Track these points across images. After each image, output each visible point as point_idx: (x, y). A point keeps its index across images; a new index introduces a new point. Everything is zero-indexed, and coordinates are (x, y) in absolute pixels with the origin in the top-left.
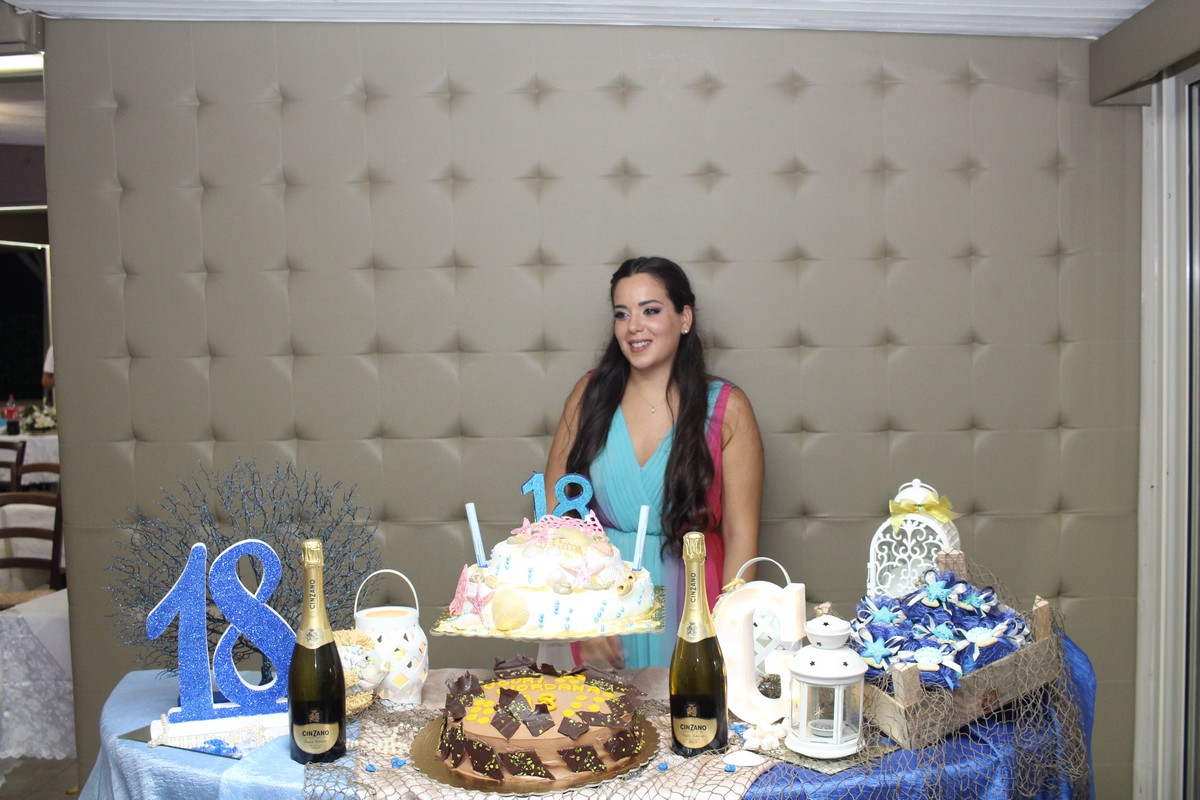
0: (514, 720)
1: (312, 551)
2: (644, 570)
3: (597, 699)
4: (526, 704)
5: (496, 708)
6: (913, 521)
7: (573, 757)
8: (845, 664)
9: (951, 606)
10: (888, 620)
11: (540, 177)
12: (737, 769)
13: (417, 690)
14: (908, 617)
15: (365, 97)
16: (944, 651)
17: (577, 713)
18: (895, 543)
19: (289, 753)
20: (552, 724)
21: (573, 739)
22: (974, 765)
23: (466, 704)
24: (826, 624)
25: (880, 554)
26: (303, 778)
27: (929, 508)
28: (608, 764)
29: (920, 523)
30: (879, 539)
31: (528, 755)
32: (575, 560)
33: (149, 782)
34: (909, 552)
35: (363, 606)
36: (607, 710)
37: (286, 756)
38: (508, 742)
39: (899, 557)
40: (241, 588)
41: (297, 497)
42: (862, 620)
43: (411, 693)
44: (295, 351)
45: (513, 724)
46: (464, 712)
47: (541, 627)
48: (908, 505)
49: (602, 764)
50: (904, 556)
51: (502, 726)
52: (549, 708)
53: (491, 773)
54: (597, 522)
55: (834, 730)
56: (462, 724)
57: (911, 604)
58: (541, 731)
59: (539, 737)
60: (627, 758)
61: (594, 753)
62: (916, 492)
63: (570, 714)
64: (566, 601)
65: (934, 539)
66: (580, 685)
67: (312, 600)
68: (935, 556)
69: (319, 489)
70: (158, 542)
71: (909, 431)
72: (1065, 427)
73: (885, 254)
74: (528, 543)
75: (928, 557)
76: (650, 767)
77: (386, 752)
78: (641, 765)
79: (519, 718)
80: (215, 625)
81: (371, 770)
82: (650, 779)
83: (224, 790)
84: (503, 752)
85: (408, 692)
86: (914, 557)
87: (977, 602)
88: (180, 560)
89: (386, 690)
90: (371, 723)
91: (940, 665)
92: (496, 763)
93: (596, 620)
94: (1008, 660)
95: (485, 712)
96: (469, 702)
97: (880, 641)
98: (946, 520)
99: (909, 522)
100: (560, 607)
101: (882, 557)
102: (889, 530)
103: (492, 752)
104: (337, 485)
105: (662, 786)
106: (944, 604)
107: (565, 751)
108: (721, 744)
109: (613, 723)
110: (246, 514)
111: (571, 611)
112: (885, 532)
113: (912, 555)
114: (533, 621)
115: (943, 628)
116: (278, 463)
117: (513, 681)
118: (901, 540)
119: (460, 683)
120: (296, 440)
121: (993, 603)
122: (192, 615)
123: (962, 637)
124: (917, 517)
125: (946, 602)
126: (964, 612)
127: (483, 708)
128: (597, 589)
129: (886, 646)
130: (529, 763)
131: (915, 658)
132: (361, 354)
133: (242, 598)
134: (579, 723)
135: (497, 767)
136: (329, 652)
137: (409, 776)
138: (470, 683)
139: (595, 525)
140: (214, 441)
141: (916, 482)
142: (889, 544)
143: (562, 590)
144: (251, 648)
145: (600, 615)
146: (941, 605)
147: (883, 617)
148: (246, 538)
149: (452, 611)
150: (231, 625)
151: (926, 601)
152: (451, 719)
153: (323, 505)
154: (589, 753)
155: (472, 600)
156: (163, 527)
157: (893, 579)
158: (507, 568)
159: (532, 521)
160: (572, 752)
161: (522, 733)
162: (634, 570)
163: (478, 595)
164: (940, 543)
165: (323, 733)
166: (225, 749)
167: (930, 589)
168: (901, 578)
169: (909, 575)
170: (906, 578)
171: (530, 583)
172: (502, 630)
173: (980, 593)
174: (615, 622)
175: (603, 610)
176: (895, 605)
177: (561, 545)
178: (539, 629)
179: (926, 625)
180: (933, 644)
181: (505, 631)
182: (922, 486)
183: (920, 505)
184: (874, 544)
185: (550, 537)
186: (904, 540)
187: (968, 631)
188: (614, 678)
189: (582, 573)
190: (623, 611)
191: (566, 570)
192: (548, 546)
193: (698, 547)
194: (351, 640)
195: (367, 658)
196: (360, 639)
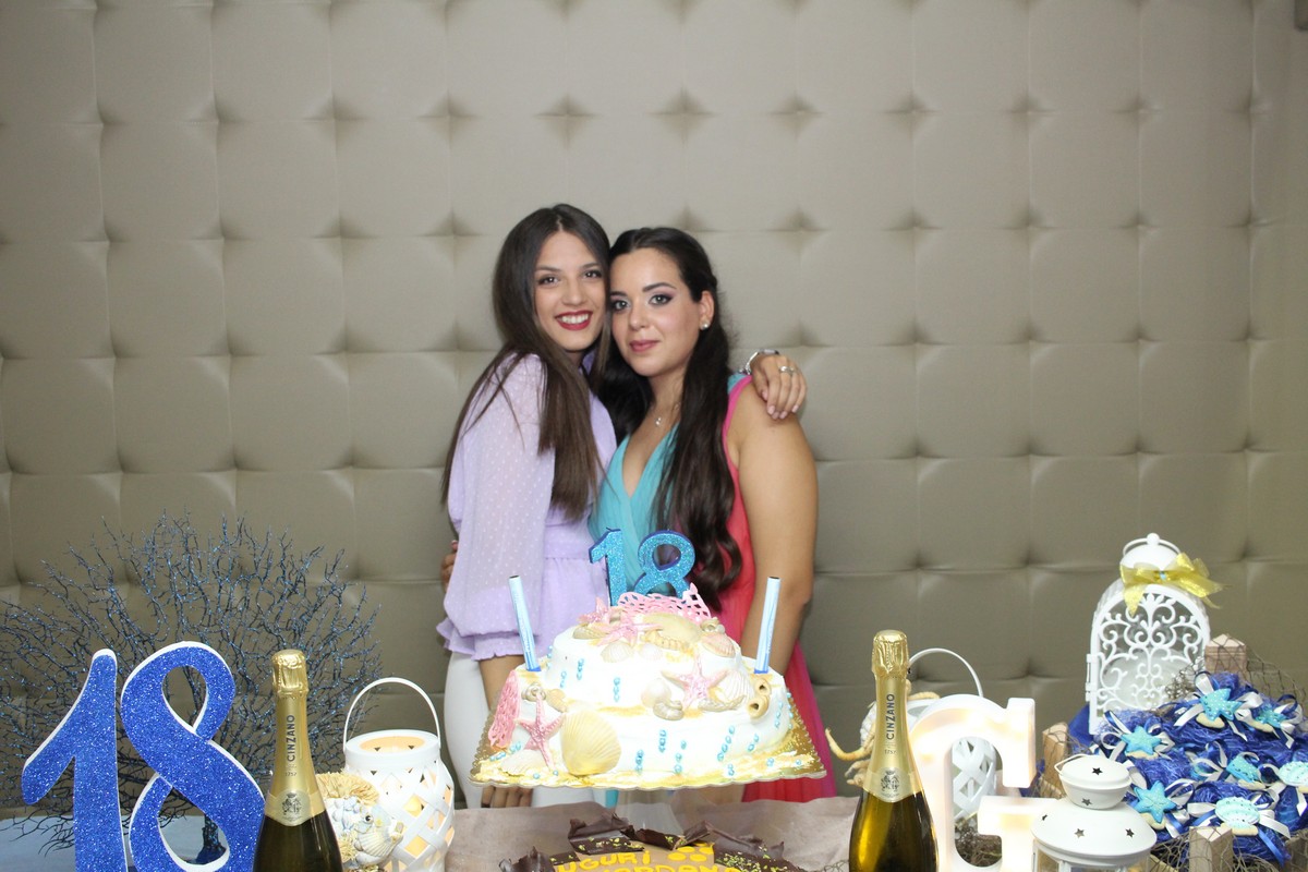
1: (290, 671)
2: (772, 671)
6: (1156, 596)
8: (1130, 833)
9: (1242, 726)
10: (1149, 748)
11: (568, 115)
13: (439, 857)
14: (1178, 743)
16: (1258, 803)
18: (1129, 626)
24: (1097, 771)
25: (1106, 642)
27: (1175, 576)
29: (1166, 598)
30: (1105, 620)
32: (682, 666)
34: (1150, 639)
35: (356, 731)
39: (1133, 646)
40: (172, 718)
41: (253, 571)
42: (1109, 747)
44: (233, 350)
47: (638, 770)
48: (1146, 572)
50: (1142, 645)
54: (700, 601)
57: (1180, 722)
62: (1151, 553)
64: (676, 730)
65: (1187, 620)
66: (708, 864)
67: (291, 747)
68: (1188, 645)
69: (288, 558)
70: (39, 645)
71: (1053, 455)
72: (1254, 450)
73: (1027, 222)
74: (609, 638)
75: (1179, 647)
80: (132, 771)
85: (428, 861)
86: (1157, 646)
87: (1275, 719)
88: (73, 671)
89: (396, 865)
91: (1257, 825)
93: (720, 758)
97: (1158, 787)
98: (1202, 593)
99: (1151, 597)
100: (668, 739)
101: (1110, 647)
102: (1120, 608)
104: (315, 553)
106: (1232, 724)
110: (176, 598)
111: (684, 746)
112: (1112, 612)
113: (1153, 643)
114: (627, 760)
115: (1239, 762)
116: (224, 521)
117: (603, 858)
118: (1139, 622)
119: (523, 868)
120: (234, 472)
121: (1295, 721)
122: (95, 763)
123: (1275, 778)
124: (1162, 590)
125: (1235, 721)
126: (1260, 734)
128: (720, 710)
129: (1167, 794)
131: (1219, 813)
132: (323, 353)
133: (173, 732)
136: (319, 826)
138: (539, 866)
139: (698, 606)
140: (120, 473)
141: (1153, 538)
142: (1121, 629)
143: (670, 713)
144: (187, 801)
145: (726, 750)
146: (1227, 724)
147: (1143, 743)
148: (177, 640)
149: (493, 741)
150: (157, 776)
151: (1202, 719)
153: (293, 581)
155: (529, 728)
156: (49, 625)
157: (1124, 678)
158: (579, 677)
162: (756, 672)
163: (538, 722)
164: (1195, 627)
167: (1206, 700)
168: (1137, 677)
169: (1149, 672)
170: (1145, 676)
171: (616, 700)
172: (578, 777)
173: (1275, 706)
174: (746, 757)
175: (730, 742)
176: (1152, 724)
177: (660, 641)
178: (636, 774)
179: (1215, 758)
180: (1239, 792)
181: (584, 776)
182: (1161, 544)
183: (1163, 572)
184: (1097, 629)
185: (640, 628)
186: (1143, 623)
187: (1279, 767)
188: (756, 848)
189: (696, 684)
190: (757, 741)
191: (672, 680)
192: (639, 643)
193: (899, 656)
194: (341, 790)
195: (367, 819)
196: (355, 787)
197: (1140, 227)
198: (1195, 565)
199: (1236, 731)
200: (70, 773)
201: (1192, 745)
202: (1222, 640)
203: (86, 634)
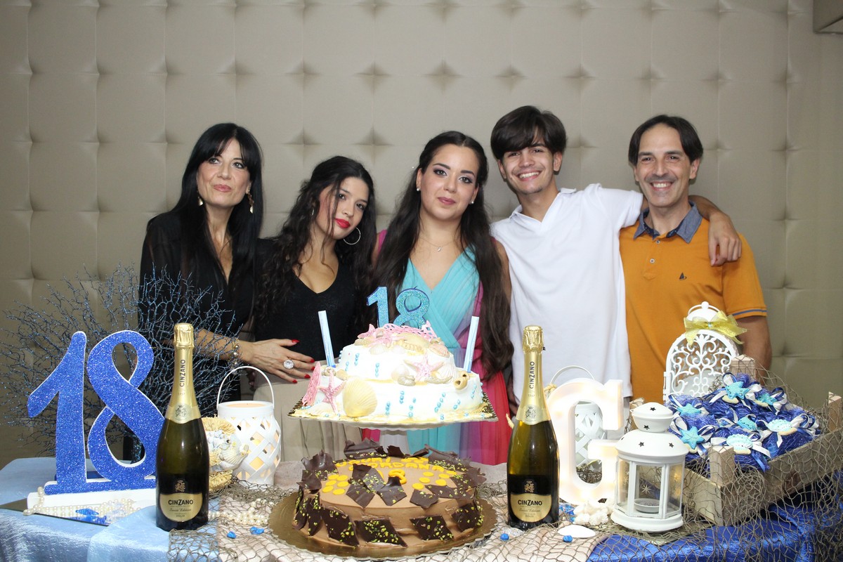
0: (368, 491)
1: (184, 333)
3: (443, 476)
4: (379, 477)
5: (350, 482)
6: (705, 336)
7: (424, 525)
8: (671, 445)
9: (750, 402)
10: (695, 414)
11: (375, 75)
12: (574, 540)
13: (270, 473)
14: (711, 413)
15: (235, 5)
16: (753, 438)
17: (427, 487)
18: (689, 354)
19: (155, 522)
20: (405, 496)
21: (425, 509)
22: (783, 539)
23: (321, 478)
24: (653, 409)
25: (675, 364)
26: (168, 543)
27: (716, 326)
28: (455, 534)
29: (711, 337)
30: (675, 351)
31: (382, 523)
32: (417, 358)
33: (22, 546)
34: (701, 362)
36: (453, 485)
37: (152, 524)
38: (363, 510)
39: (691, 366)
43: (265, 476)
45: (367, 495)
46: (320, 485)
47: (387, 414)
48: (698, 322)
49: (450, 533)
50: (697, 366)
51: (358, 496)
52: (401, 481)
53: (348, 540)
55: (660, 506)
56: (319, 494)
57: (713, 401)
58: (394, 501)
59: (393, 506)
60: (471, 529)
61: (443, 523)
62: (705, 312)
63: (419, 487)
64: (410, 392)
65: (723, 351)
66: (424, 463)
67: (182, 378)
68: (724, 366)
72: (788, 288)
74: (374, 344)
75: (718, 366)
76: (492, 537)
77: (245, 522)
78: (486, 535)
79: (373, 490)
81: (232, 537)
82: (495, 547)
83: (92, 552)
84: (359, 520)
85: (263, 475)
86: (705, 366)
87: (771, 400)
88: (62, 348)
89: (244, 474)
90: (231, 499)
91: (751, 449)
92: (351, 530)
93: (436, 410)
94: (807, 447)
95: (339, 485)
96: (325, 477)
97: (694, 429)
98: (732, 335)
99: (702, 336)
100: (405, 396)
101: (677, 367)
102: (683, 343)
103: (348, 519)
105: (509, 553)
106: (743, 401)
107: (417, 520)
108: (553, 518)
109: (460, 495)
111: (414, 401)
112: (679, 346)
113: (703, 364)
114: (380, 408)
117: (364, 460)
118: (694, 352)
119: (315, 461)
122: (69, 394)
123: (765, 428)
124: (709, 333)
125: (745, 399)
126: (759, 407)
127: (338, 481)
128: (437, 383)
129: (699, 433)
130: (383, 530)
131: (728, 443)
133: (117, 383)
134: (429, 495)
135: (353, 534)
136: (195, 429)
137: (269, 541)
138: (324, 460)
139: (430, 334)
141: (705, 304)
142: (682, 355)
143: (407, 382)
145: (439, 406)
146: (741, 402)
147: (690, 411)
148: (122, 329)
149: (304, 403)
150: (107, 406)
151: (726, 399)
152: (307, 491)
154: (439, 522)
155: (324, 391)
156: (49, 320)
157: (686, 386)
158: (356, 364)
159: (376, 327)
160: (423, 521)
161: (377, 503)
163: (330, 386)
164: (728, 355)
165: (188, 502)
166: (95, 518)
167: (728, 388)
168: (693, 385)
169: (701, 382)
170: (698, 385)
171: (377, 376)
172: (353, 417)
173: (771, 394)
174: (452, 413)
175: (442, 402)
176: (697, 402)
177: (404, 345)
178: (385, 416)
179: (731, 419)
180: (741, 432)
181: (355, 418)
182: (709, 308)
183: (710, 323)
184: (670, 356)
185: (394, 339)
186: (697, 352)
187: (768, 423)
188: (454, 459)
189: (424, 369)
190: (459, 403)
191: (409, 365)
192: (392, 346)
193: (537, 338)
194: (214, 426)
195: (228, 441)
196: (222, 425)
197: (719, 150)
198: (729, 319)
199: (745, 404)
200: (55, 402)
201: (719, 413)
202: (741, 357)
203: (70, 328)
